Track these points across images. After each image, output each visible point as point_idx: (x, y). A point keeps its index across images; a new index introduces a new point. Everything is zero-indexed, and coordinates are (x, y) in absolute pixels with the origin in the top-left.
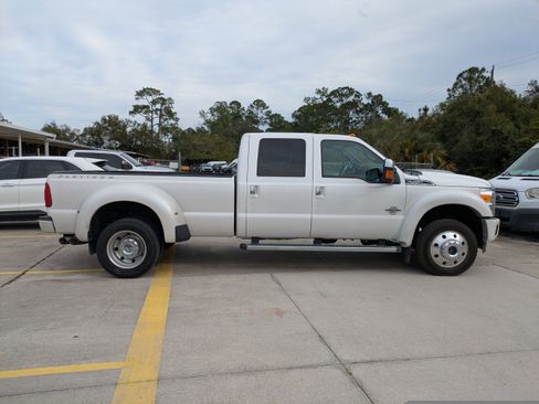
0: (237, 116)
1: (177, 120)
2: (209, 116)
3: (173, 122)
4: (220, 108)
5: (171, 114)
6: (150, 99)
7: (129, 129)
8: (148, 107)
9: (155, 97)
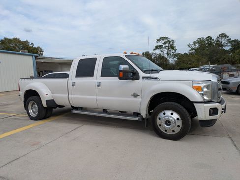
0: (210, 44)
1: (175, 50)
2: (193, 46)
3: (173, 51)
4: (200, 41)
5: (173, 48)
6: (163, 42)
7: (153, 57)
8: (162, 46)
9: (165, 41)
